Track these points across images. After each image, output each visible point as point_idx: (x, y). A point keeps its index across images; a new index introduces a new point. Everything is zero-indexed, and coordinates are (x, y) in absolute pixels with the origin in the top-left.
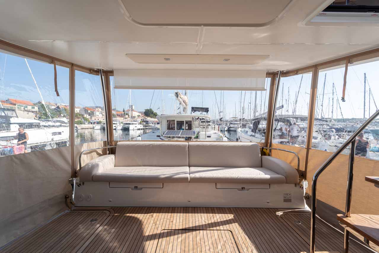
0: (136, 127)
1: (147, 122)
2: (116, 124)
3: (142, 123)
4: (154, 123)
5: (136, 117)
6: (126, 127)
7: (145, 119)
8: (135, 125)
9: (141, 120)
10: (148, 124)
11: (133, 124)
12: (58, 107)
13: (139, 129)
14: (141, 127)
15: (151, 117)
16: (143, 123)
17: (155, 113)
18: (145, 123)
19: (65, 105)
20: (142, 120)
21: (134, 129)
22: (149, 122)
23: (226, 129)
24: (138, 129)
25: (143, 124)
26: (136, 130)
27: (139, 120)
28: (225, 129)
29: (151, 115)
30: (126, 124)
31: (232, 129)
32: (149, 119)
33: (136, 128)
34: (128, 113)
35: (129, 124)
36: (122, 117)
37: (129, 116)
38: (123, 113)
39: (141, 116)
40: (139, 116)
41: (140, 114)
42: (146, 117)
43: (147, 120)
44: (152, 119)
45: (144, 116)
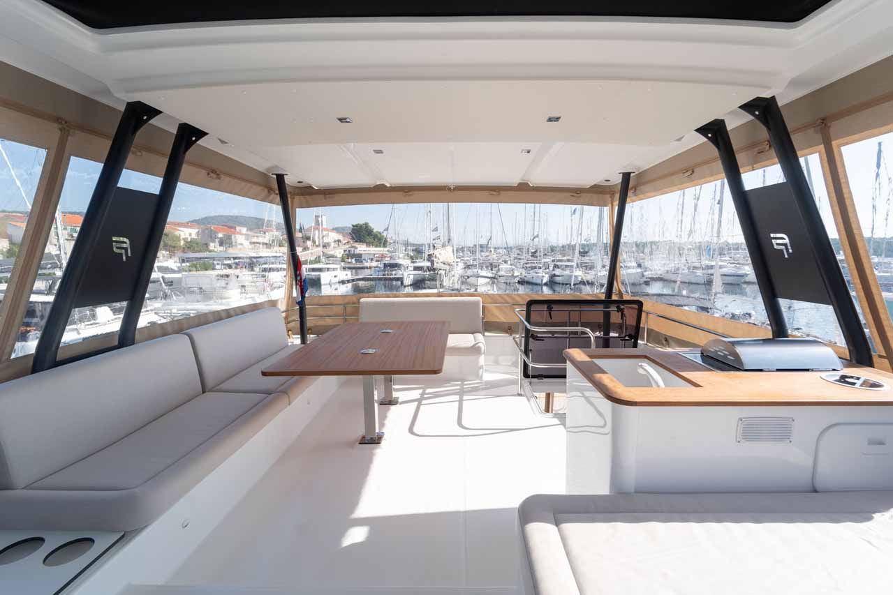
0: (335, 276)
1: (358, 257)
3: (346, 260)
4: (375, 259)
5: (332, 244)
6: (314, 277)
7: (353, 249)
8: (332, 273)
9: (345, 251)
10: (362, 262)
11: (328, 269)
13: (343, 282)
14: (346, 275)
15: (368, 244)
16: (350, 260)
17: (377, 232)
18: (353, 260)
20: (347, 252)
21: (333, 281)
22: (363, 257)
23: (545, 280)
24: (339, 282)
25: (349, 263)
26: (327, 284)
27: (339, 253)
28: (542, 280)
29: (369, 239)
30: (314, 270)
31: (558, 279)
32: (361, 248)
33: (337, 280)
34: (312, 235)
35: (320, 270)
36: (299, 246)
37: (314, 242)
38: (300, 235)
39: (344, 242)
40: (339, 241)
41: (341, 237)
42: (356, 245)
43: (357, 252)
44: (368, 249)
45: (351, 241)
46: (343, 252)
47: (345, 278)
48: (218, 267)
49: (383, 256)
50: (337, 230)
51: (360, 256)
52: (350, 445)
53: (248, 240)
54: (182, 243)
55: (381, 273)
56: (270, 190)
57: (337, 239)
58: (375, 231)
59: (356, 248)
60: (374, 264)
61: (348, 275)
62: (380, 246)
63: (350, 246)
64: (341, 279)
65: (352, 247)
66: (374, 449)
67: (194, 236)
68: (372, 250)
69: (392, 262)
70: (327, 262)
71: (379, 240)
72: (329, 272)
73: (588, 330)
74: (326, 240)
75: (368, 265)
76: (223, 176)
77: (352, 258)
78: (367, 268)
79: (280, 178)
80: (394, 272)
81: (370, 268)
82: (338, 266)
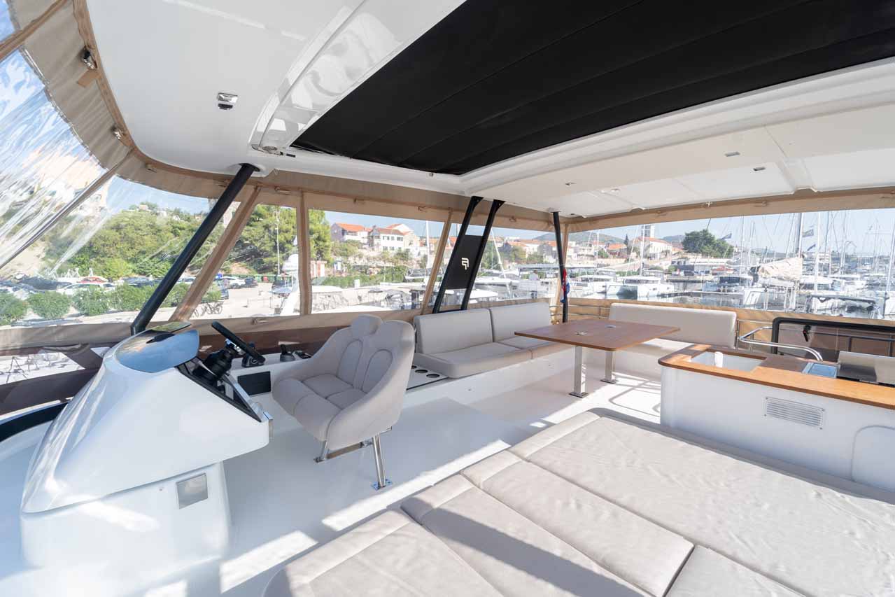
0: (654, 289)
1: (689, 270)
2: (608, 280)
3: (674, 273)
4: (711, 272)
5: (659, 255)
6: (631, 289)
7: (683, 261)
8: (652, 286)
9: (673, 263)
10: (693, 275)
11: (647, 282)
12: (507, 244)
13: (663, 296)
14: (668, 288)
15: (706, 254)
16: (677, 273)
17: (719, 239)
18: (682, 273)
19: (515, 238)
20: (676, 264)
21: (650, 294)
22: (696, 270)
24: (658, 296)
25: (675, 275)
26: (654, 296)
27: (666, 264)
29: (707, 248)
30: (631, 281)
32: (694, 259)
33: (656, 293)
34: (637, 246)
35: (638, 282)
36: (623, 257)
37: (638, 253)
38: (624, 246)
39: (674, 253)
40: (667, 252)
41: (670, 248)
42: (690, 256)
43: (688, 263)
44: (706, 260)
45: (683, 252)
46: (670, 264)
47: (667, 292)
48: (548, 276)
49: (723, 269)
50: (668, 240)
51: (692, 268)
52: (563, 393)
53: (575, 252)
54: (527, 256)
55: (715, 289)
56: (549, 222)
57: (664, 249)
58: (716, 238)
59: (686, 259)
60: (710, 277)
61: (672, 288)
62: (721, 257)
63: (680, 256)
64: (661, 292)
65: (682, 258)
66: (577, 400)
67: (536, 250)
68: (711, 261)
69: (736, 276)
70: (648, 273)
71: (720, 249)
72: (647, 285)
73: (818, 354)
74: (651, 251)
75: (700, 278)
76: (518, 220)
77: (680, 271)
78: (699, 282)
79: (556, 214)
80: (734, 289)
81: (703, 282)
82: (659, 279)
